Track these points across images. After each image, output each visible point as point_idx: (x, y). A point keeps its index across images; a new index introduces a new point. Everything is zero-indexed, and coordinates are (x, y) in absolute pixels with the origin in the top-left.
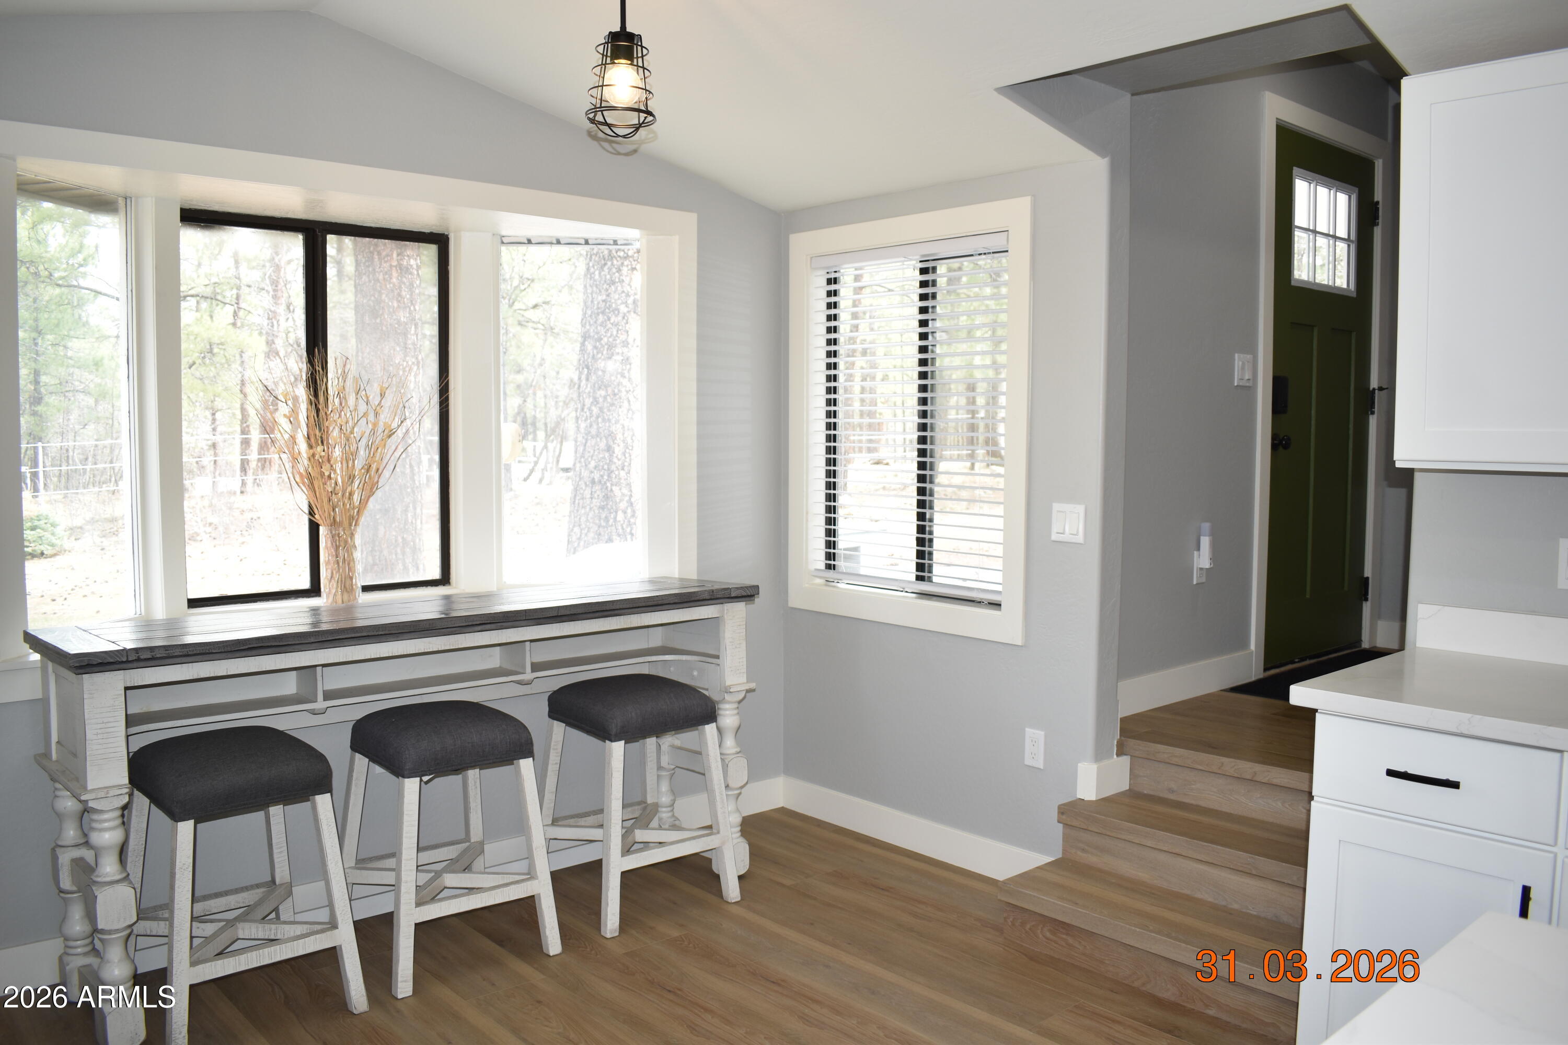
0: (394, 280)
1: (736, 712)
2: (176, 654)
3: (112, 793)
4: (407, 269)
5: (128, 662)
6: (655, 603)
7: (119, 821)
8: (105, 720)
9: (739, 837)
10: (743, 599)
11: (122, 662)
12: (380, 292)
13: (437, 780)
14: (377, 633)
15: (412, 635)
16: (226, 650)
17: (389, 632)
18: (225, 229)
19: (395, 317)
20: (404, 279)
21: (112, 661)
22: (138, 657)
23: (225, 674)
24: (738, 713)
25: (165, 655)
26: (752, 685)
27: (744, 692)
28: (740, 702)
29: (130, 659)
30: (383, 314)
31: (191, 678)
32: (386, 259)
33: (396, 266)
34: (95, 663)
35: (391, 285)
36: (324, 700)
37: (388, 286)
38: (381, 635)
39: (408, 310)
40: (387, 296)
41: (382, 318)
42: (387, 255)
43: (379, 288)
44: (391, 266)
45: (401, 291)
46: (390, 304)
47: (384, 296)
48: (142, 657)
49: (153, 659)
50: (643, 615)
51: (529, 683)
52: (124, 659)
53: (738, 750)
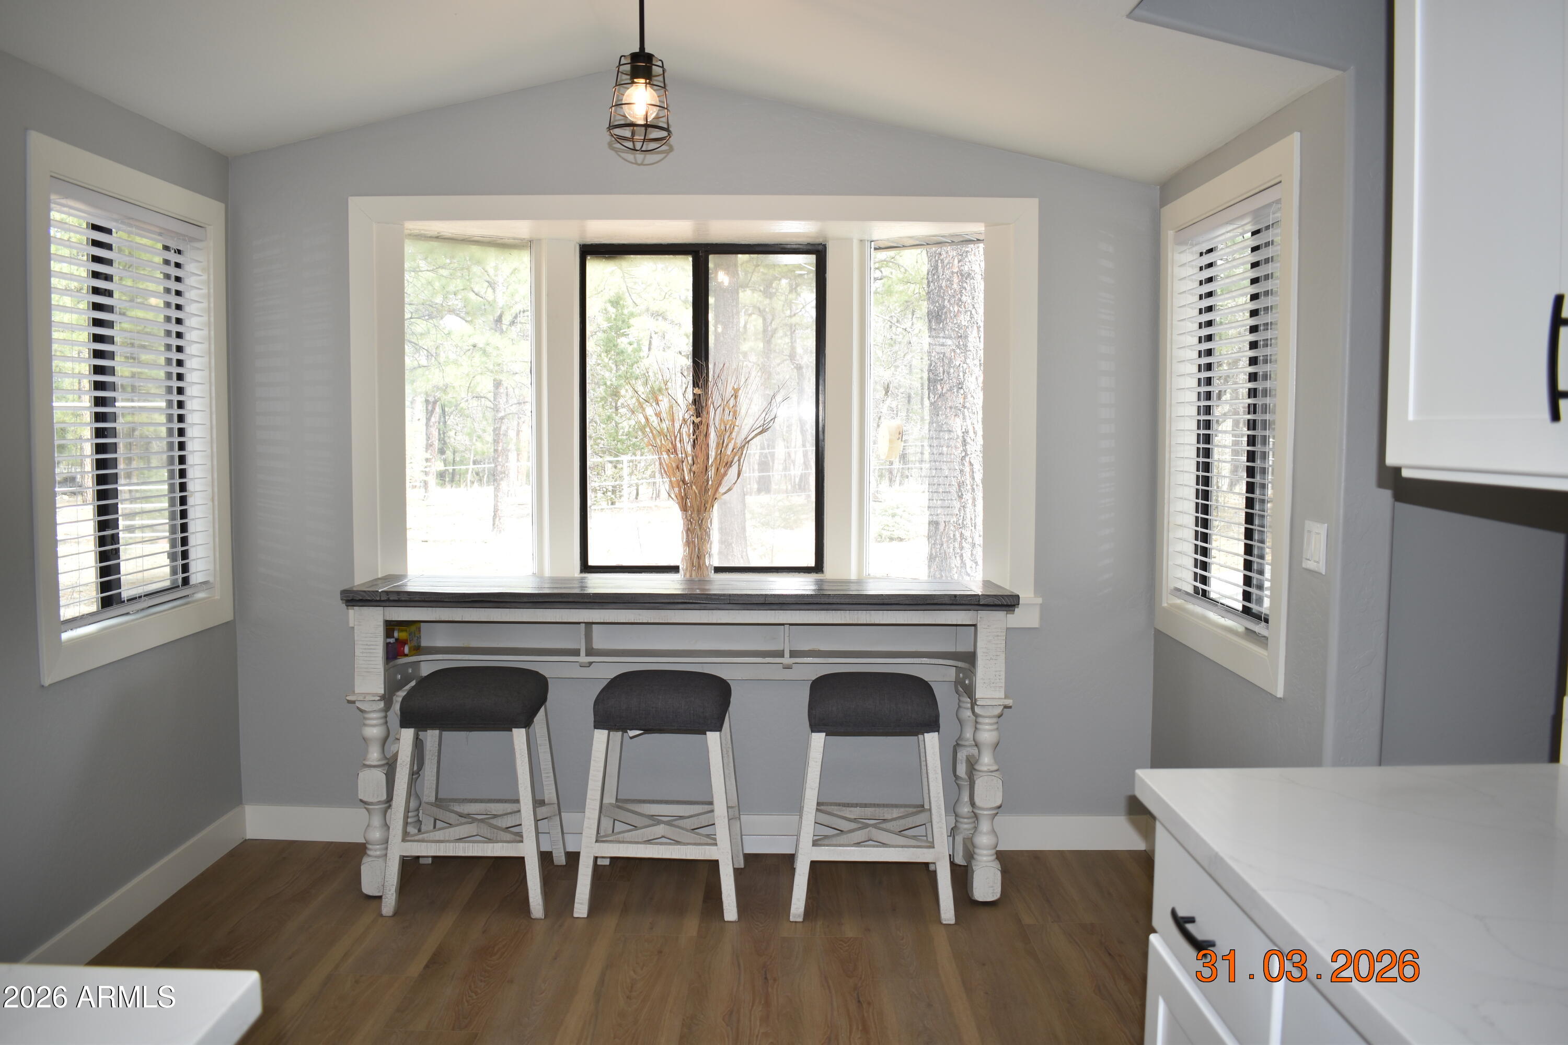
0: (955, 286)
1: (995, 727)
2: (416, 599)
3: (368, 698)
4: (969, 274)
5: (380, 601)
6: (881, 602)
7: (382, 721)
8: (369, 643)
9: (994, 860)
10: (1004, 608)
11: (377, 601)
12: (943, 297)
13: (646, 735)
14: (582, 600)
15: (613, 606)
16: (454, 600)
17: (594, 601)
18: (625, 258)
19: (955, 322)
20: (965, 285)
21: (369, 599)
22: (388, 598)
23: (460, 620)
24: (997, 729)
25: (407, 599)
26: (1009, 702)
27: (1002, 707)
28: (1000, 716)
29: (382, 599)
30: (946, 319)
31: (434, 620)
32: (948, 267)
33: (957, 273)
34: (357, 599)
35: (953, 291)
36: (586, 656)
37: (950, 292)
38: (586, 602)
39: (969, 313)
40: (949, 301)
41: (945, 322)
42: (949, 263)
43: (942, 294)
44: (953, 273)
45: (961, 296)
46: (951, 309)
47: (946, 302)
48: (391, 598)
49: (399, 601)
50: (873, 612)
51: (788, 667)
52: (378, 599)
53: (995, 768)
